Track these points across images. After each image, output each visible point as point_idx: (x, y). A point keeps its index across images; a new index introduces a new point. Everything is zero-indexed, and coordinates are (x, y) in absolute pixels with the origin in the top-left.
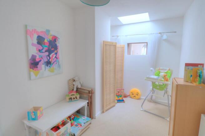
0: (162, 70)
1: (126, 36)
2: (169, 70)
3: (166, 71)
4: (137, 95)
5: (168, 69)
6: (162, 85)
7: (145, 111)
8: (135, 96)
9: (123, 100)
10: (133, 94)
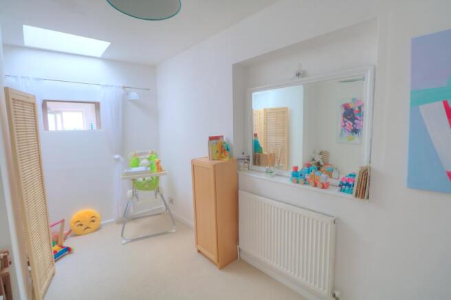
0: (140, 154)
1: (38, 79)
2: (152, 153)
3: (148, 156)
4: (93, 221)
5: (150, 152)
6: (151, 181)
7: (133, 240)
8: (88, 227)
9: (68, 250)
10: (81, 225)
